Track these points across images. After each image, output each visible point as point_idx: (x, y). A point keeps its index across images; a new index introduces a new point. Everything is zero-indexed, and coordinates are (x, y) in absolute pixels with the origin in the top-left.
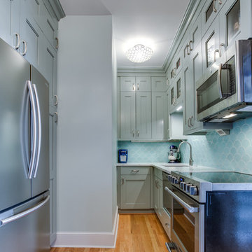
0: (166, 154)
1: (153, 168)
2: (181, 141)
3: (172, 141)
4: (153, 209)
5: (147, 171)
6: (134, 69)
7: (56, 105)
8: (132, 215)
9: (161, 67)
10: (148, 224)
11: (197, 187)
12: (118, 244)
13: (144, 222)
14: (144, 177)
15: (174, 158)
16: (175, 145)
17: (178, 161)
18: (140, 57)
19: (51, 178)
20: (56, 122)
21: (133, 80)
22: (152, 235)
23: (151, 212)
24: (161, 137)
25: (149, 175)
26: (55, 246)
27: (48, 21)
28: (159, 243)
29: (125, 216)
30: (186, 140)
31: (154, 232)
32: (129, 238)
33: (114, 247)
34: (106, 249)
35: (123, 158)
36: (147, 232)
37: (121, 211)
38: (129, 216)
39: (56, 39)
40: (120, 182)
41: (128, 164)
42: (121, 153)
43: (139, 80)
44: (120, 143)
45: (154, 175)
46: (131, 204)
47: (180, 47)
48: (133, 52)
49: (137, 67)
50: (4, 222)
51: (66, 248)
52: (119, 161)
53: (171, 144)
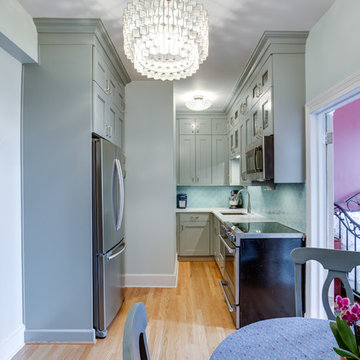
0: (227, 199)
1: (212, 215)
4: (213, 256)
5: (206, 218)
9: (222, 110)
10: (207, 270)
11: (235, 236)
13: (203, 268)
14: (204, 224)
15: (235, 203)
17: (239, 206)
22: (210, 278)
23: (211, 259)
24: (221, 182)
25: (209, 221)
33: (176, 287)
35: (182, 204)
36: (206, 276)
37: (181, 258)
38: (188, 263)
40: (180, 229)
41: (188, 210)
42: (180, 197)
44: (178, 188)
45: (214, 223)
46: (191, 251)
52: (178, 207)
53: (233, 189)
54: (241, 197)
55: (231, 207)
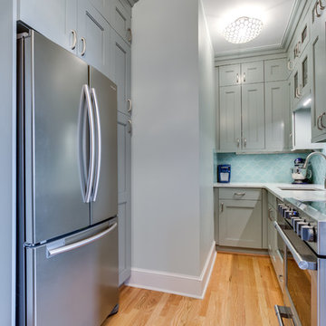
0: (289, 171)
1: (265, 191)
2: (313, 151)
3: (298, 152)
4: (267, 250)
5: (257, 195)
6: (239, 54)
7: (130, 112)
8: (235, 255)
9: (279, 44)
10: (257, 271)
11: (314, 229)
12: (208, 295)
13: (251, 267)
14: (253, 204)
15: (301, 176)
16: (302, 157)
17: (309, 180)
18: (243, 36)
19: (120, 201)
20: (130, 132)
21: (236, 69)
22: (260, 288)
23: (263, 254)
24: (280, 147)
25: (260, 200)
26: (130, 285)
27: (117, 10)
28: (268, 303)
29: (225, 256)
30: (321, 150)
31: (265, 285)
32: (224, 288)
33: (202, 297)
34: (191, 299)
35: (224, 176)
36: (253, 283)
37: (220, 248)
38: (230, 257)
39: (129, 30)
40: (219, 208)
41: (232, 184)
42: (222, 169)
43: (245, 68)
44: (220, 156)
45: (267, 202)
46: (234, 241)
47: (306, 10)
48: (233, 29)
49: (242, 50)
50: (52, 253)
51: (143, 289)
52: (219, 181)
53: (297, 156)
54: (310, 168)
55: (295, 182)
